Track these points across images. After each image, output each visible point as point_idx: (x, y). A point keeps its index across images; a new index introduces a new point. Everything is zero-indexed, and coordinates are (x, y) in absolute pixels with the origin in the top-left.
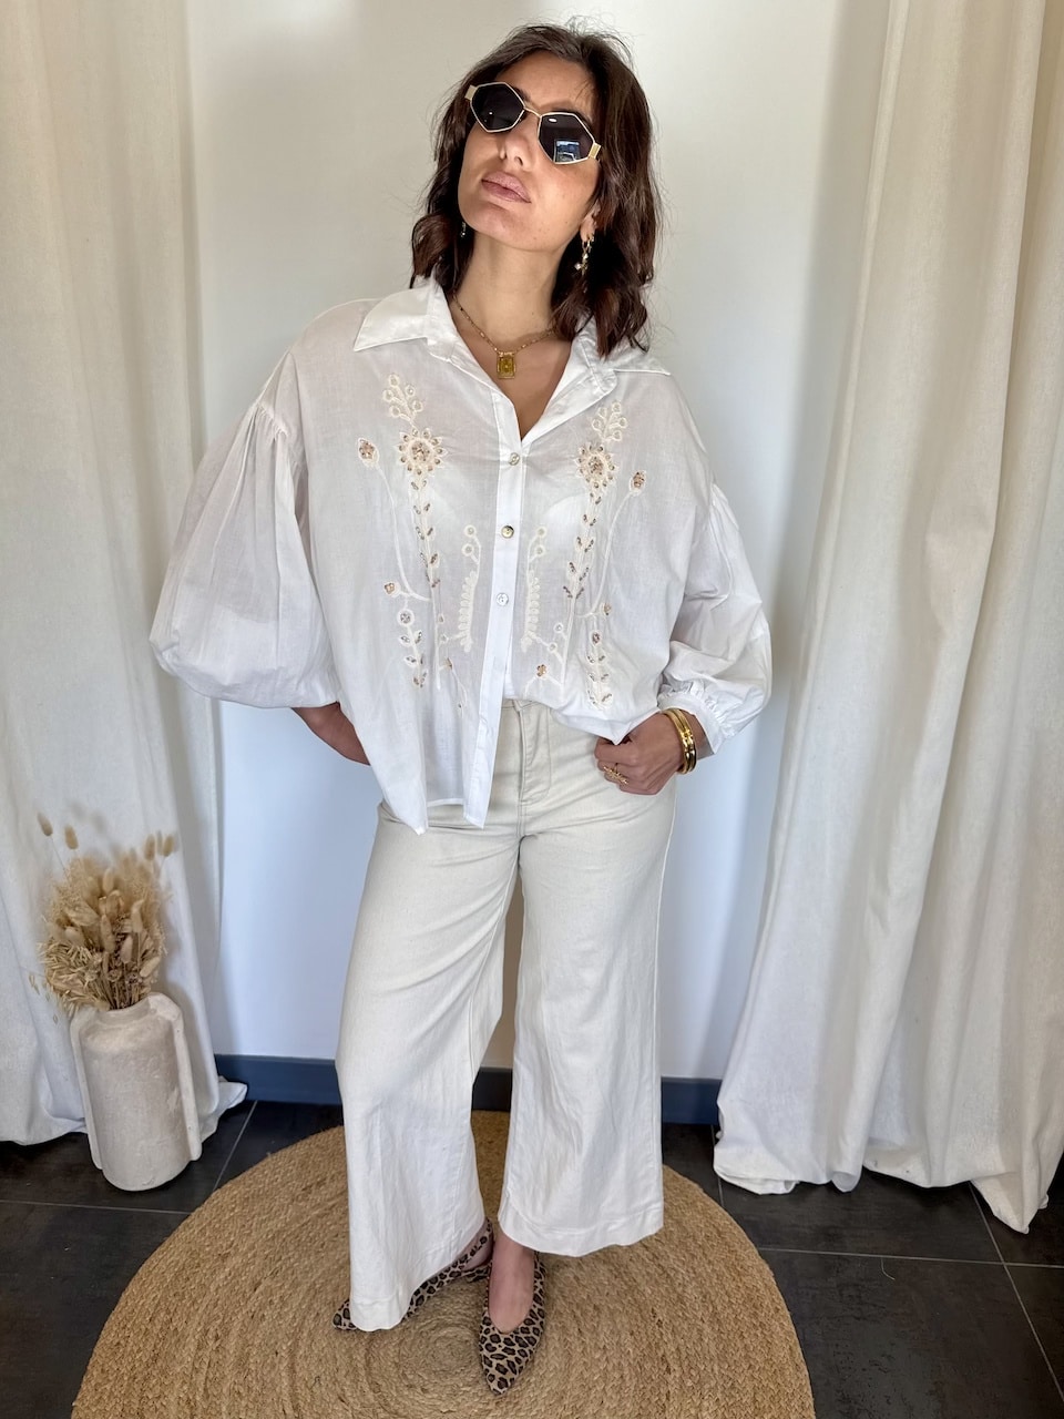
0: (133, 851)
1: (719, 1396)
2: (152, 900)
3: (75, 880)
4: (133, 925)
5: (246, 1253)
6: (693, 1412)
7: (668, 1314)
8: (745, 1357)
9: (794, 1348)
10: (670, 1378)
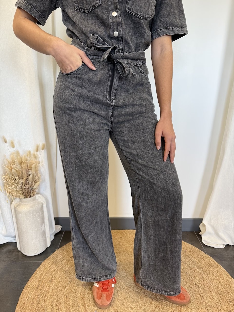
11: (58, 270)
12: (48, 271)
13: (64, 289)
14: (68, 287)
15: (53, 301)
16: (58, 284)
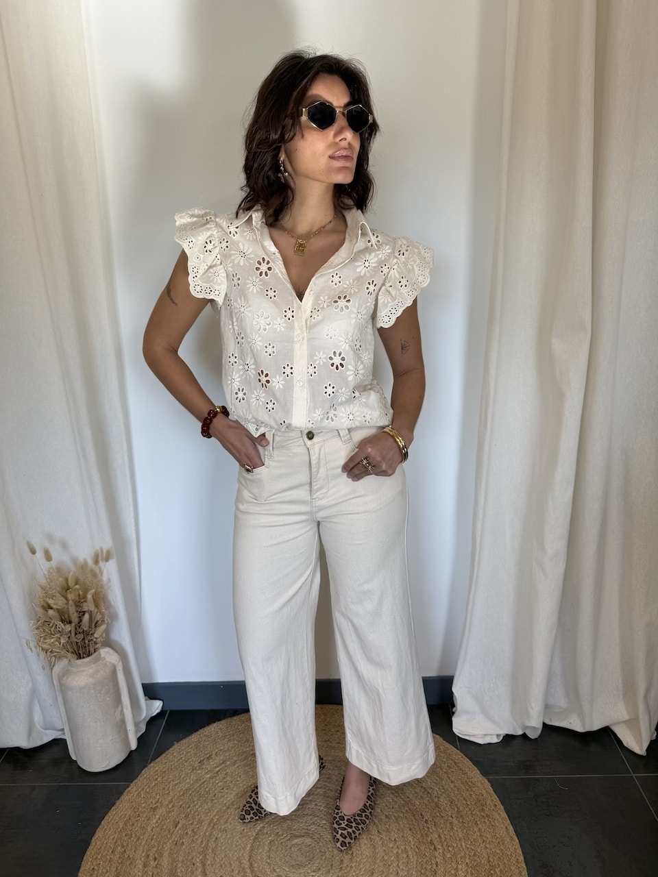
0: (85, 561)
1: (468, 861)
2: (99, 590)
3: (51, 581)
4: (89, 606)
6: (453, 872)
7: (430, 815)
8: (481, 836)
9: (508, 827)
10: (437, 854)
11: (171, 787)
12: (152, 788)
13: (174, 829)
14: (181, 826)
16: (165, 816)
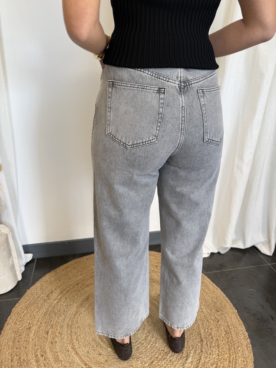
5: (37, 324)
11: (35, 314)
12: (23, 318)
13: (47, 336)
14: (51, 333)
15: (36, 352)
16: (38, 330)
